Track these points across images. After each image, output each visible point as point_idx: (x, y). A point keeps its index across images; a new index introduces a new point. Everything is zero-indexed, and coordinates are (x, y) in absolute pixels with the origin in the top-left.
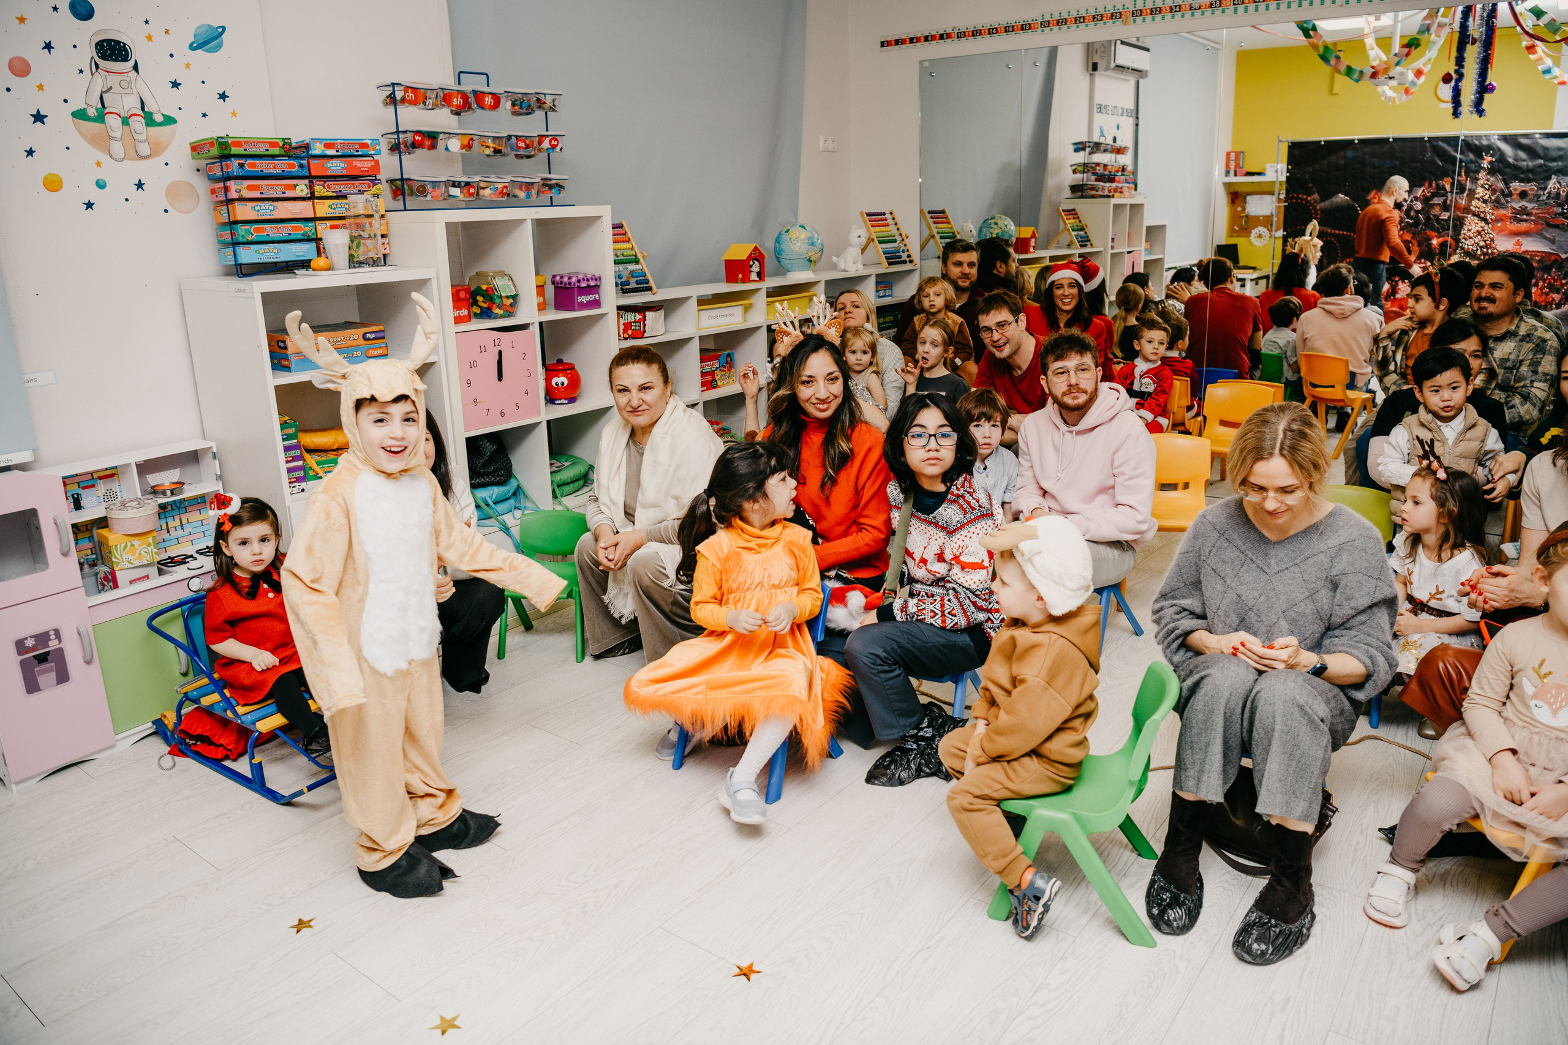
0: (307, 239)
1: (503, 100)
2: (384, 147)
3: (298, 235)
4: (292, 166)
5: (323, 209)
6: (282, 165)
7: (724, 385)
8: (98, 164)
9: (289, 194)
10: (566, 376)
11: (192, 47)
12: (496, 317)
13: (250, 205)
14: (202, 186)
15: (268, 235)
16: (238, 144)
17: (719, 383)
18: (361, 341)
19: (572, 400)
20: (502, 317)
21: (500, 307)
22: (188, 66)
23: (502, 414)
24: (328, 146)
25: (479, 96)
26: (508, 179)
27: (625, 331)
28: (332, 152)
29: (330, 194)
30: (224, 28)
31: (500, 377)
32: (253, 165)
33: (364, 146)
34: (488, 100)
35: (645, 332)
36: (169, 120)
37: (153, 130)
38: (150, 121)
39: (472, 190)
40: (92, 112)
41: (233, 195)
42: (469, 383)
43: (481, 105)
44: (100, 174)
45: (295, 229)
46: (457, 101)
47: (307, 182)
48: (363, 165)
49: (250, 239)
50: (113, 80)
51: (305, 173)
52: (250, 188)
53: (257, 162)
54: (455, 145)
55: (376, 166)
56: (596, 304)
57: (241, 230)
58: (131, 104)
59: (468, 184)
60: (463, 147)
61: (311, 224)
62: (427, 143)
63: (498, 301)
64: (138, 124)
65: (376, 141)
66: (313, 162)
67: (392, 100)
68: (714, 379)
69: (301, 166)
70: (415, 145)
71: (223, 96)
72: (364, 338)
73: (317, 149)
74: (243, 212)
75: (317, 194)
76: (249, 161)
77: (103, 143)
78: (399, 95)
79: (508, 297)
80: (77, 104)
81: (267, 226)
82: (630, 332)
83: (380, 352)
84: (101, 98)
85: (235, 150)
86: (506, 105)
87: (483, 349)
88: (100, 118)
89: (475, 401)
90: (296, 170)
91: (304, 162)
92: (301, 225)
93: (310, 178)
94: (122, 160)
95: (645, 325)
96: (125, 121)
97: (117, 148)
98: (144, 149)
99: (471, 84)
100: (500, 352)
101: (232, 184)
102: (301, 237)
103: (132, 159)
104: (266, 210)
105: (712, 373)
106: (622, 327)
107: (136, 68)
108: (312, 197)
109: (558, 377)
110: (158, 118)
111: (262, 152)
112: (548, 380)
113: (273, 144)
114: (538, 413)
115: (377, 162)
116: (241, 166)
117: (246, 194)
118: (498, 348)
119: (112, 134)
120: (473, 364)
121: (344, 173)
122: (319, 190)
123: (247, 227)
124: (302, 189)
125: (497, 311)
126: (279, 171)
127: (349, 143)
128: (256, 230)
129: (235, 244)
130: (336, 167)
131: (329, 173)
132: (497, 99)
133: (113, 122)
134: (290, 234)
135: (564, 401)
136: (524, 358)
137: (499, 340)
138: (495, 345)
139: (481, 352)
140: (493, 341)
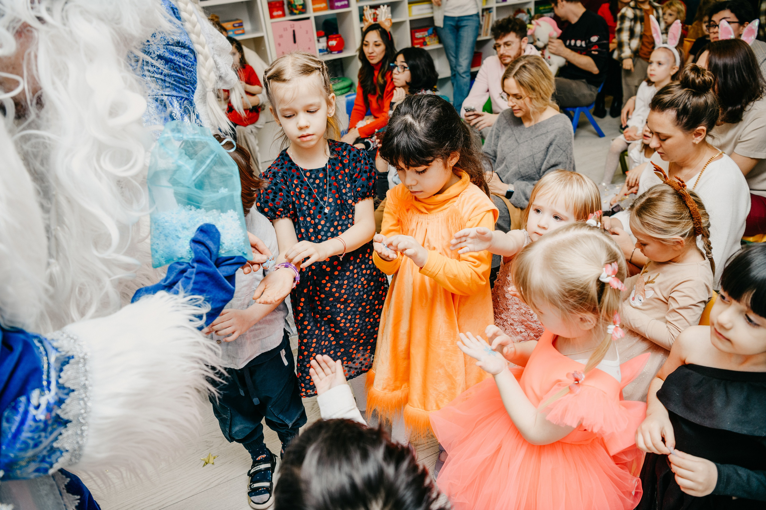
7: (431, 44)
10: (336, 40)
12: (295, 14)
17: (428, 43)
18: (232, 28)
19: (340, 51)
20: (299, 14)
21: (297, 9)
31: (295, 42)
42: (279, 45)
56: (347, 6)
63: (294, 7)
68: (425, 41)
72: (234, 26)
79: (300, 5)
83: (240, 32)
87: (285, 29)
100: (294, 31)
105: (423, 38)
109: (332, 40)
112: (328, 42)
118: (293, 29)
120: (281, 36)
125: (295, 11)
135: (336, 52)
136: (307, 33)
137: (294, 25)
138: (291, 27)
139: (284, 30)
140: (291, 25)
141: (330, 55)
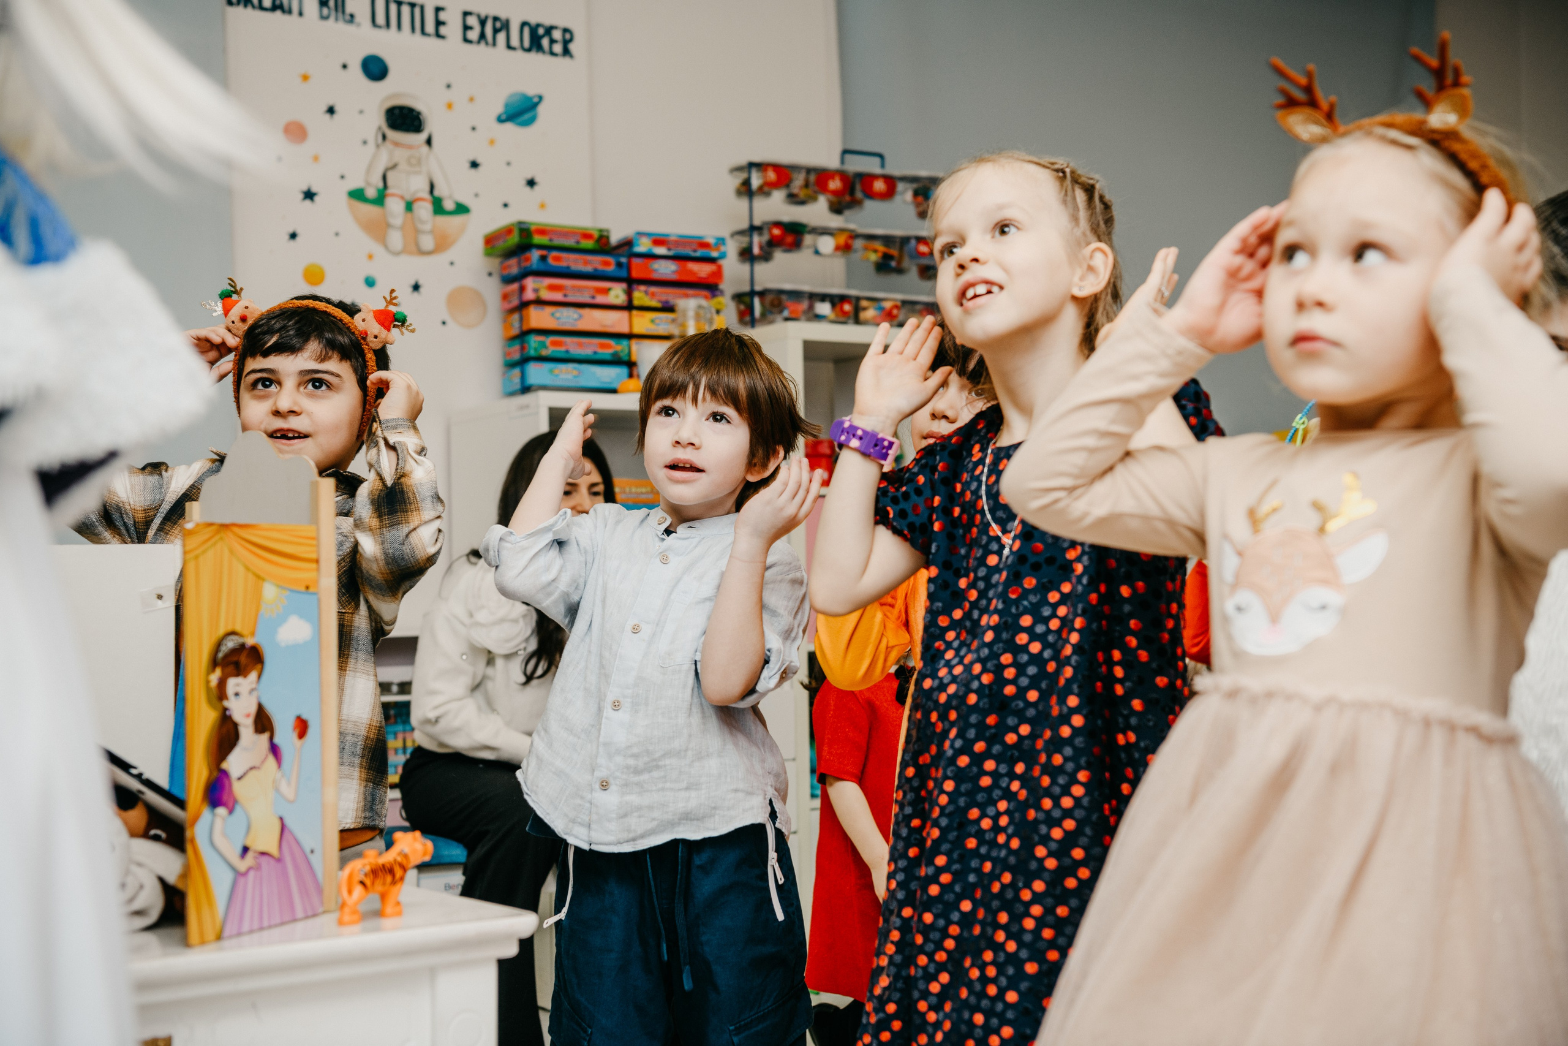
0: (615, 361)
1: (900, 186)
2: (731, 249)
3: (606, 354)
4: (607, 264)
5: (642, 323)
6: (595, 263)
8: (370, 257)
9: (600, 299)
11: (500, 120)
13: (549, 310)
14: (492, 291)
15: (567, 351)
16: (542, 232)
22: (492, 142)
24: (658, 241)
25: (866, 179)
26: (900, 297)
28: (661, 250)
29: (654, 303)
30: (541, 98)
32: (557, 259)
33: (705, 245)
34: (879, 186)
36: (461, 209)
37: (442, 220)
38: (438, 207)
39: (847, 307)
40: (371, 193)
41: (529, 295)
43: (871, 194)
44: (372, 270)
45: (603, 346)
46: (835, 184)
47: (624, 286)
48: (703, 270)
49: (544, 353)
50: (400, 155)
51: (624, 273)
52: (552, 288)
53: (564, 255)
54: (827, 244)
55: (718, 274)
57: (534, 341)
58: (418, 186)
59: (843, 299)
60: (838, 248)
61: (625, 342)
62: (789, 239)
64: (424, 210)
65: (721, 241)
66: (636, 261)
67: (746, 190)
69: (619, 265)
70: (773, 244)
71: (531, 183)
73: (643, 246)
74: (538, 318)
75: (636, 302)
76: (555, 253)
77: (378, 231)
78: (756, 181)
80: (355, 182)
81: (568, 340)
84: (384, 178)
85: (537, 239)
86: (905, 195)
88: (380, 200)
90: (611, 269)
91: (624, 260)
92: (611, 342)
93: (631, 283)
94: (397, 254)
96: (409, 206)
97: (396, 239)
98: (427, 242)
99: (857, 165)
101: (530, 283)
102: (608, 357)
103: (410, 253)
104: (567, 318)
107: (429, 142)
108: (629, 307)
110: (449, 205)
111: (570, 242)
113: (587, 236)
115: (720, 268)
116: (543, 258)
117: (546, 295)
119: (392, 221)
121: (674, 277)
122: (640, 296)
123: (541, 338)
124: (617, 294)
126: (588, 269)
127: (684, 241)
128: (554, 343)
129: (524, 361)
130: (666, 269)
131: (655, 276)
132: (891, 182)
133: (394, 206)
134: (595, 353)
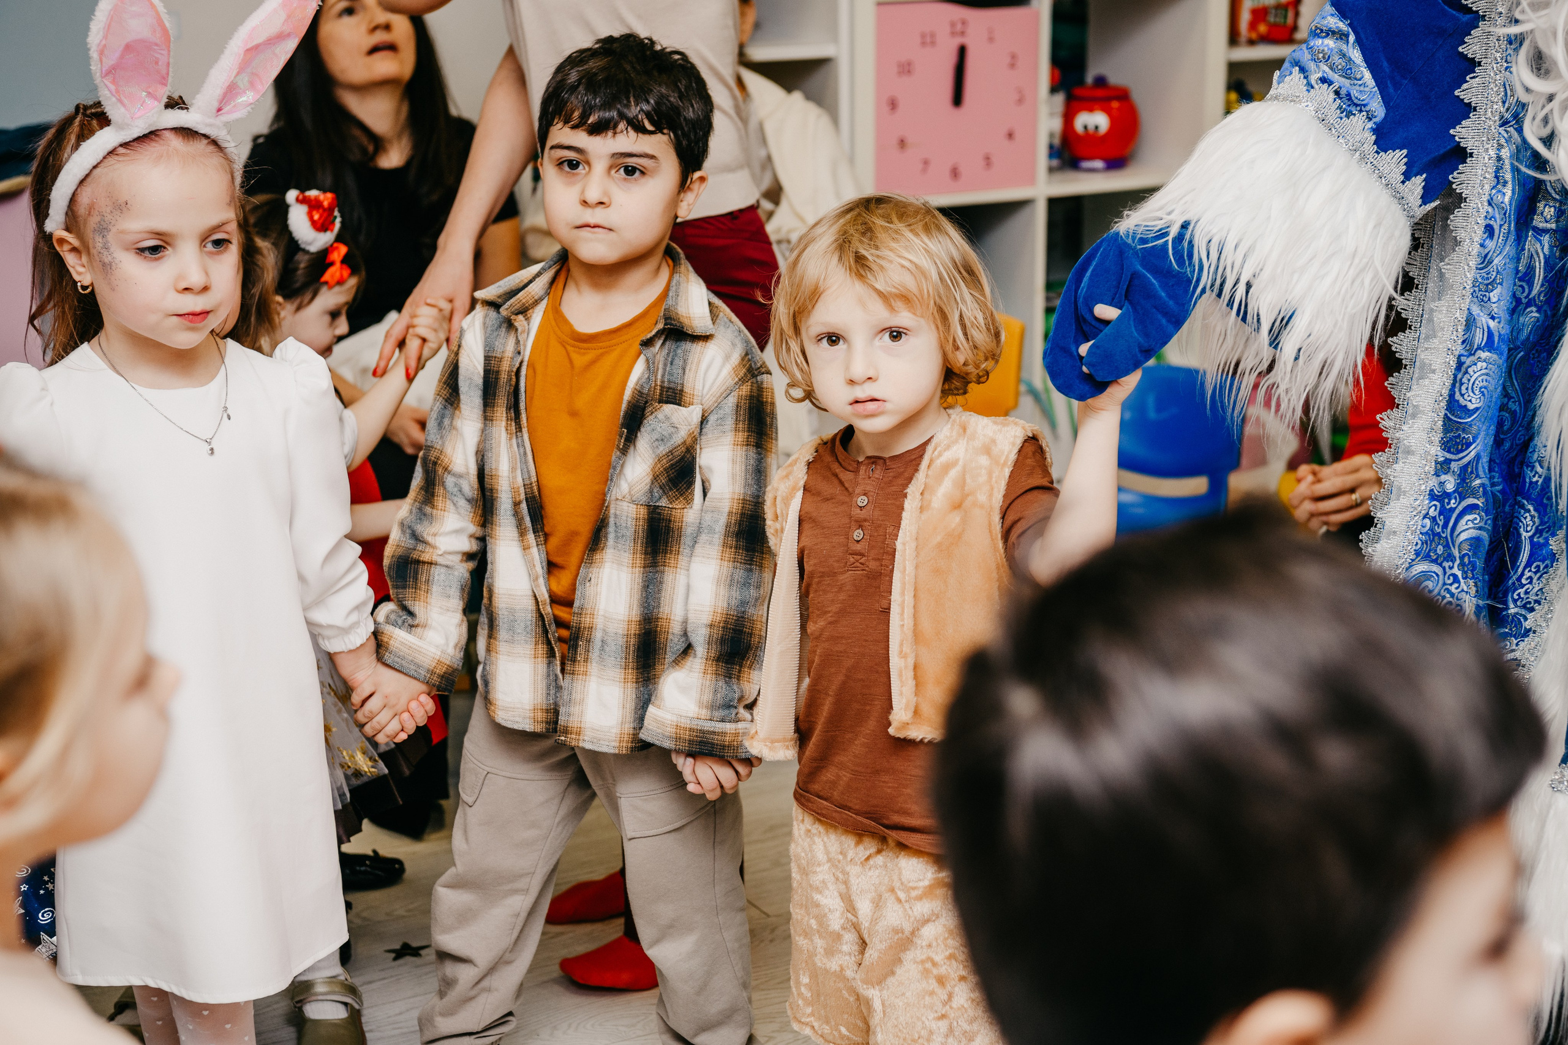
10: (1108, 111)
19: (1116, 162)
23: (955, 173)
27: (1253, 26)
31: (958, 99)
35: (1295, 28)
42: (893, 105)
82: (1262, 28)
87: (928, 40)
89: (902, 143)
95: (1297, 14)
100: (962, 51)
106: (1245, 17)
109: (1091, 110)
112: (1068, 118)
114: (1031, 180)
118: (957, 41)
120: (906, 69)
135: (1099, 164)
136: (1012, 66)
137: (964, 23)
138: (953, 34)
139: (923, 44)
140: (953, 24)
141: (1072, 175)
